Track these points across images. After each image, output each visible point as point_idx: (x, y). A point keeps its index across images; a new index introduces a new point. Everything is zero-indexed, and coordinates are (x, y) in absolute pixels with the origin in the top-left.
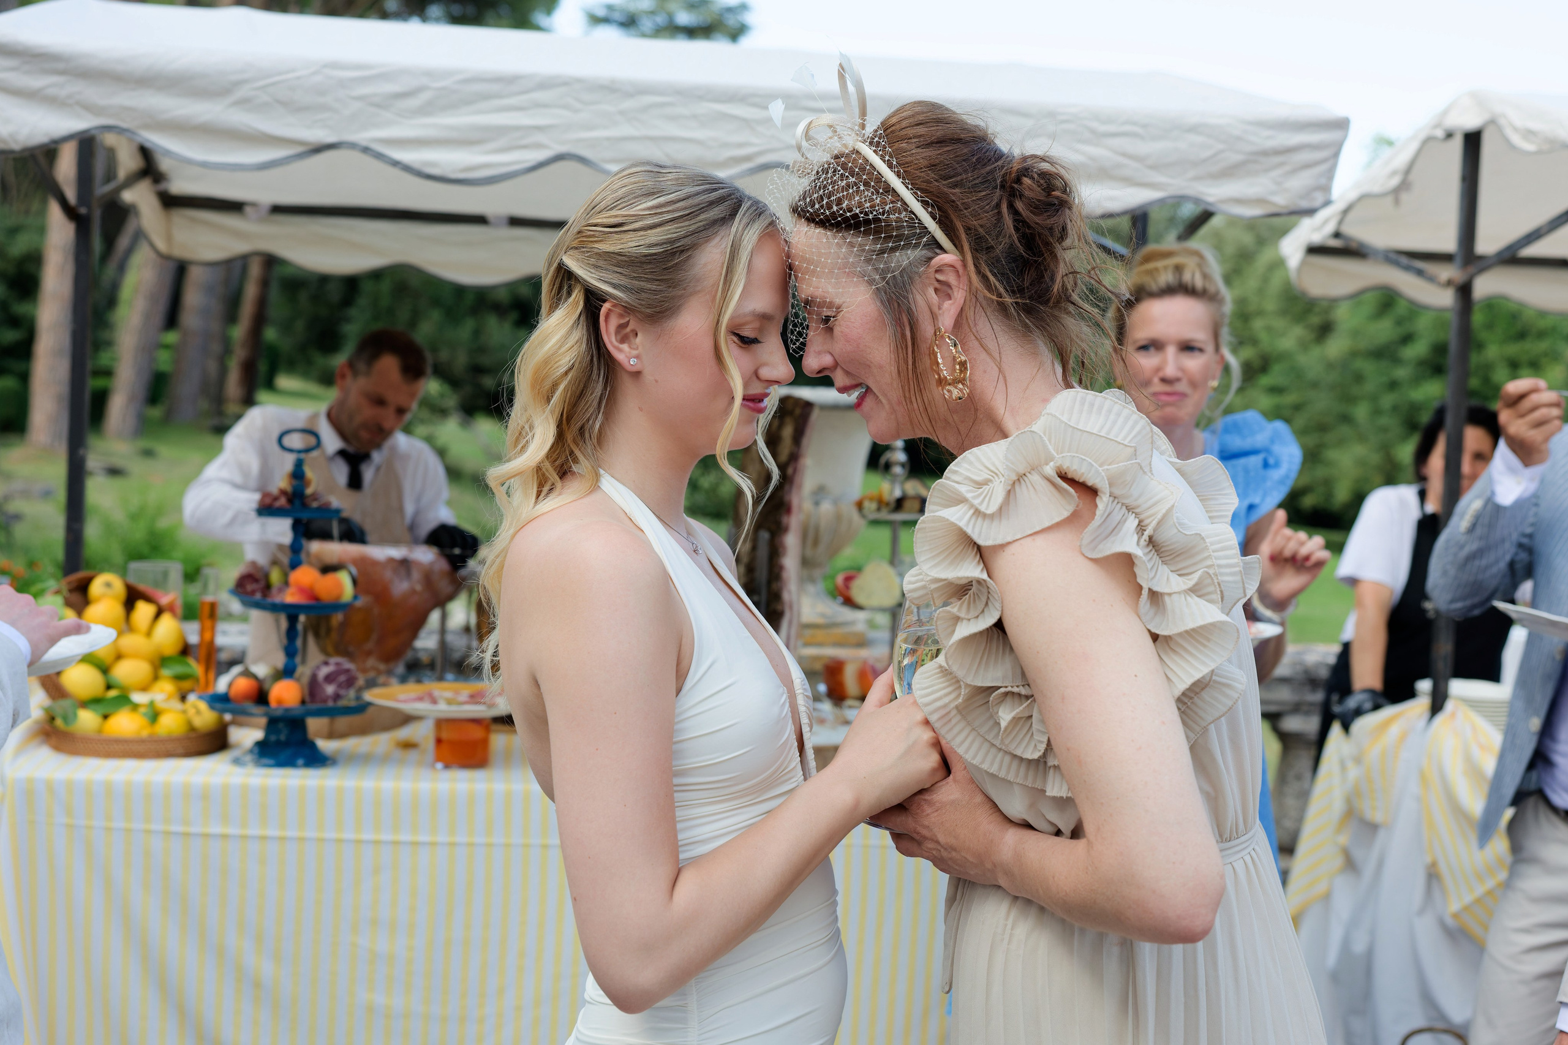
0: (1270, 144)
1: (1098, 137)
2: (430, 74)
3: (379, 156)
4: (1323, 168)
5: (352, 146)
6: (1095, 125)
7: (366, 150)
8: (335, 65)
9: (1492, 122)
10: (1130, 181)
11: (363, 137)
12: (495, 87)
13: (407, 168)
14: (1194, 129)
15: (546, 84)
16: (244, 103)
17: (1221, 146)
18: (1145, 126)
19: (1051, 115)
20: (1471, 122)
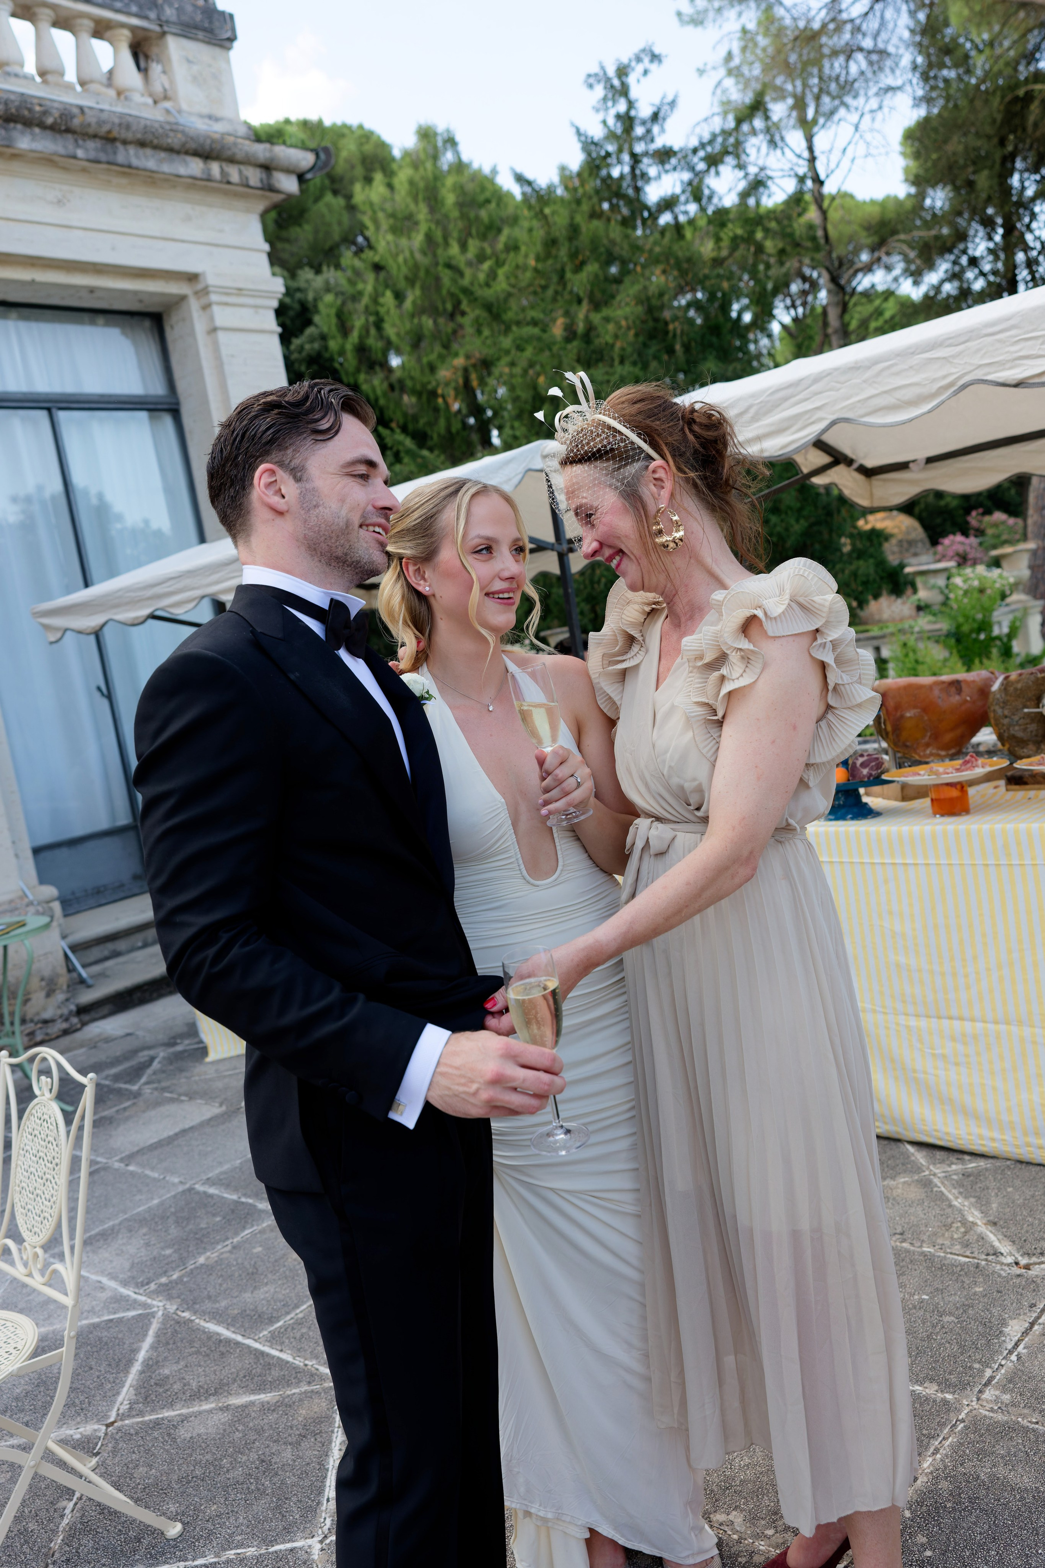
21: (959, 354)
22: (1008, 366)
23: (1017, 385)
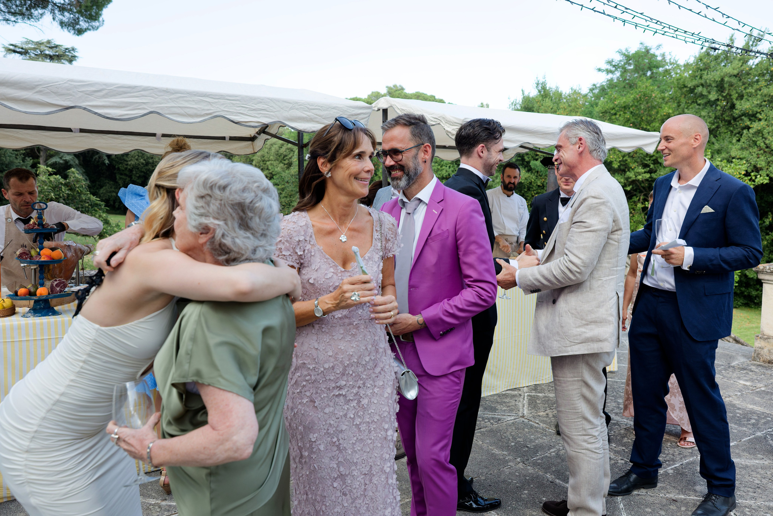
0: (354, 112)
1: (310, 110)
2: (105, 84)
3: (90, 111)
4: (366, 119)
5: (80, 107)
6: (308, 106)
7: (85, 109)
8: (72, 81)
9: (391, 106)
10: (318, 122)
11: (83, 104)
12: (129, 90)
13: (100, 115)
14: (334, 108)
15: (145, 89)
16: (39, 92)
17: (341, 113)
18: (321, 107)
19: (297, 103)
20: (385, 107)
21: (216, 102)
22: (234, 114)
23: (236, 123)
